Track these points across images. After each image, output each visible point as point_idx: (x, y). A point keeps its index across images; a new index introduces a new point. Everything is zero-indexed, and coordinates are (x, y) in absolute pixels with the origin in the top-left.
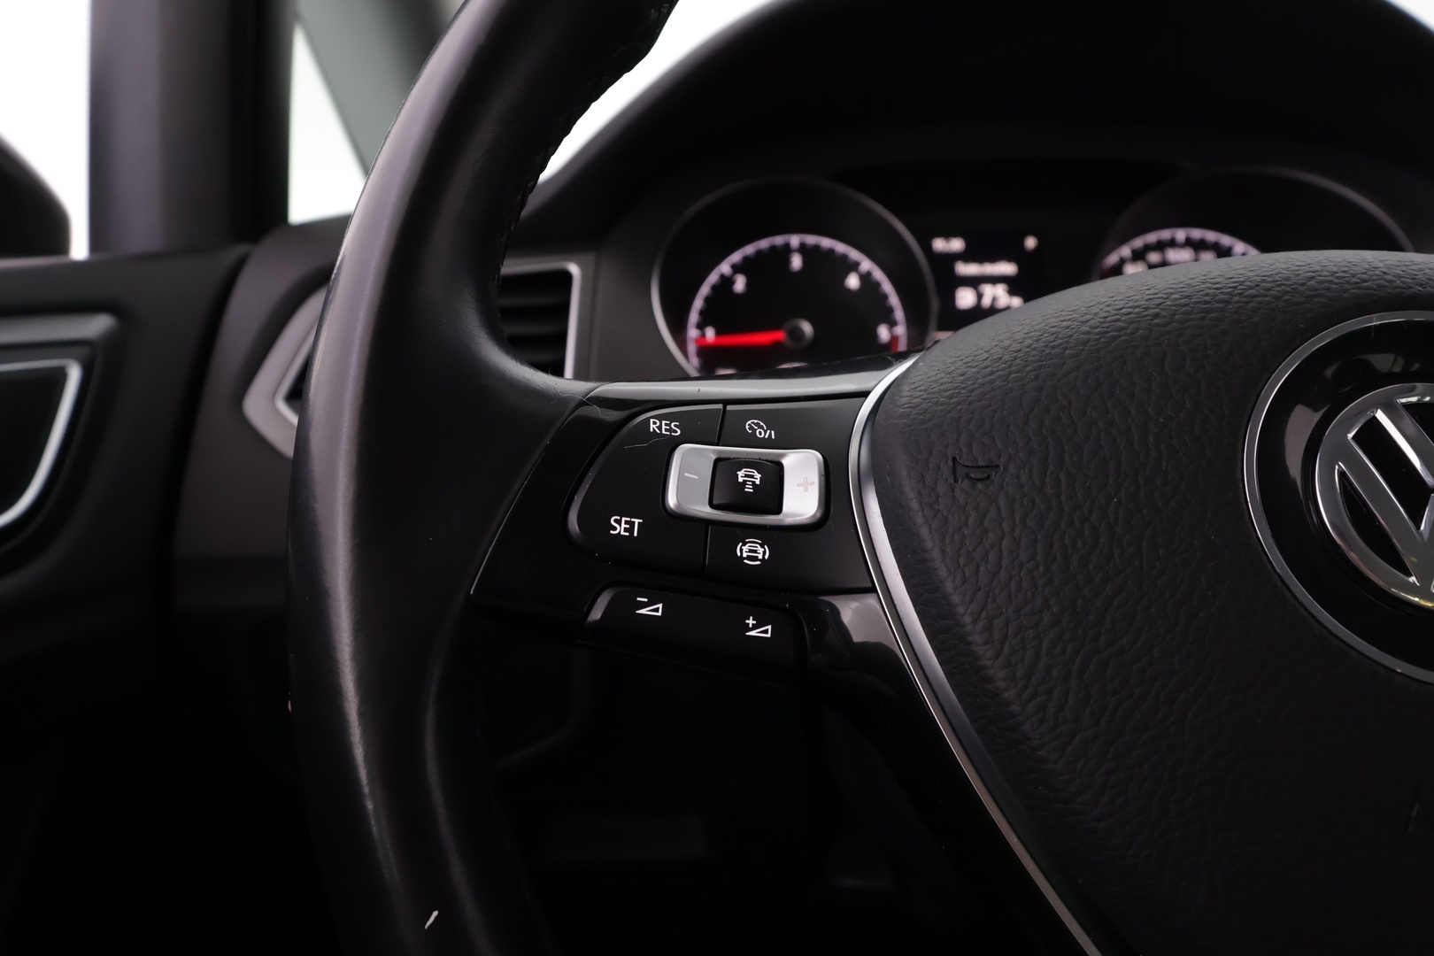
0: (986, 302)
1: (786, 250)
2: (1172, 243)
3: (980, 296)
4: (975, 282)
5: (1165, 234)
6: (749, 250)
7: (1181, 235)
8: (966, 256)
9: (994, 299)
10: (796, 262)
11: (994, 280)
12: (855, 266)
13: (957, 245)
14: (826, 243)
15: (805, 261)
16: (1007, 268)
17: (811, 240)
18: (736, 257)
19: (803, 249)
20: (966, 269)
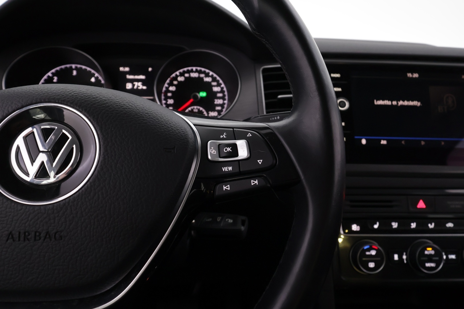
0: (135, 87)
1: (71, 69)
2: (192, 71)
3: (134, 85)
4: (132, 81)
5: (190, 68)
6: (58, 68)
7: (194, 69)
8: (130, 73)
9: (138, 86)
10: (75, 73)
11: (138, 80)
12: (93, 75)
13: (127, 69)
14: (84, 67)
15: (77, 73)
16: (142, 77)
17: (79, 66)
18: (53, 71)
19: (76, 69)
20: (129, 77)
